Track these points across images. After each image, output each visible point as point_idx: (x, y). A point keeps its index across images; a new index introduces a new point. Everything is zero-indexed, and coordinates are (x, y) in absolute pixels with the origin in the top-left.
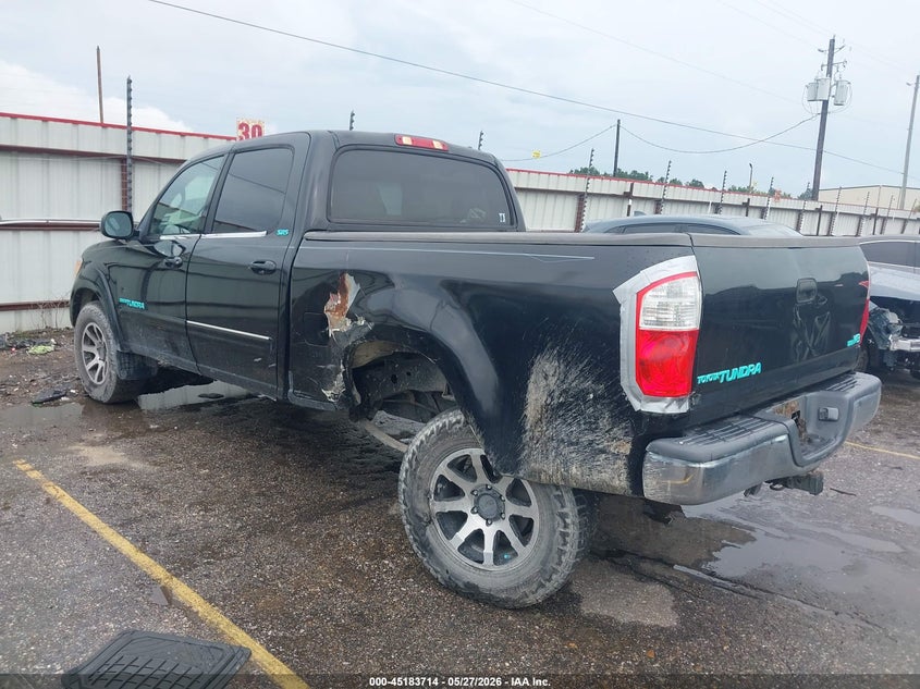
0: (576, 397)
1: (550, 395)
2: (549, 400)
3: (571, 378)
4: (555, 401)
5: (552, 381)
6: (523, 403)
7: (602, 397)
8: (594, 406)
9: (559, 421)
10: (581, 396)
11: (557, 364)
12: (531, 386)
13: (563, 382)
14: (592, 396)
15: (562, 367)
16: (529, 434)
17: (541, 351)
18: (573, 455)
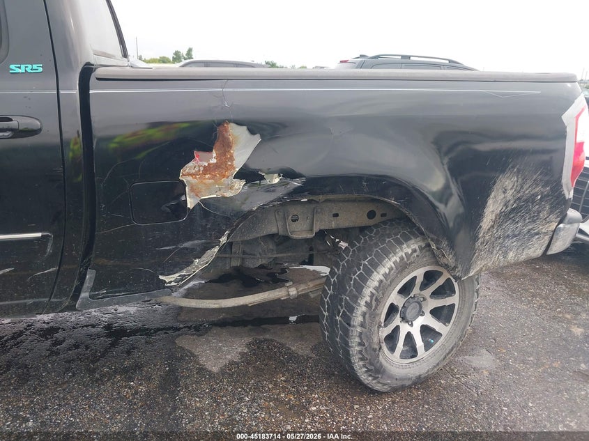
0: (527, 201)
1: (506, 205)
2: (504, 208)
3: (525, 187)
4: (509, 209)
5: (510, 193)
6: (480, 216)
7: (548, 195)
8: (539, 204)
9: (509, 222)
10: (531, 199)
11: (516, 179)
12: (490, 201)
13: (519, 192)
14: (539, 197)
15: (520, 180)
16: (480, 240)
17: (503, 171)
18: (515, 243)
